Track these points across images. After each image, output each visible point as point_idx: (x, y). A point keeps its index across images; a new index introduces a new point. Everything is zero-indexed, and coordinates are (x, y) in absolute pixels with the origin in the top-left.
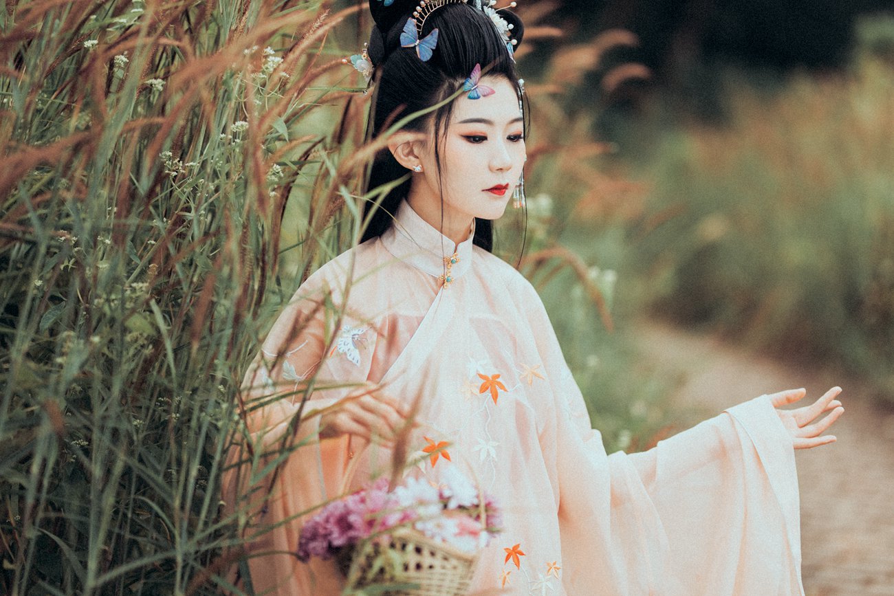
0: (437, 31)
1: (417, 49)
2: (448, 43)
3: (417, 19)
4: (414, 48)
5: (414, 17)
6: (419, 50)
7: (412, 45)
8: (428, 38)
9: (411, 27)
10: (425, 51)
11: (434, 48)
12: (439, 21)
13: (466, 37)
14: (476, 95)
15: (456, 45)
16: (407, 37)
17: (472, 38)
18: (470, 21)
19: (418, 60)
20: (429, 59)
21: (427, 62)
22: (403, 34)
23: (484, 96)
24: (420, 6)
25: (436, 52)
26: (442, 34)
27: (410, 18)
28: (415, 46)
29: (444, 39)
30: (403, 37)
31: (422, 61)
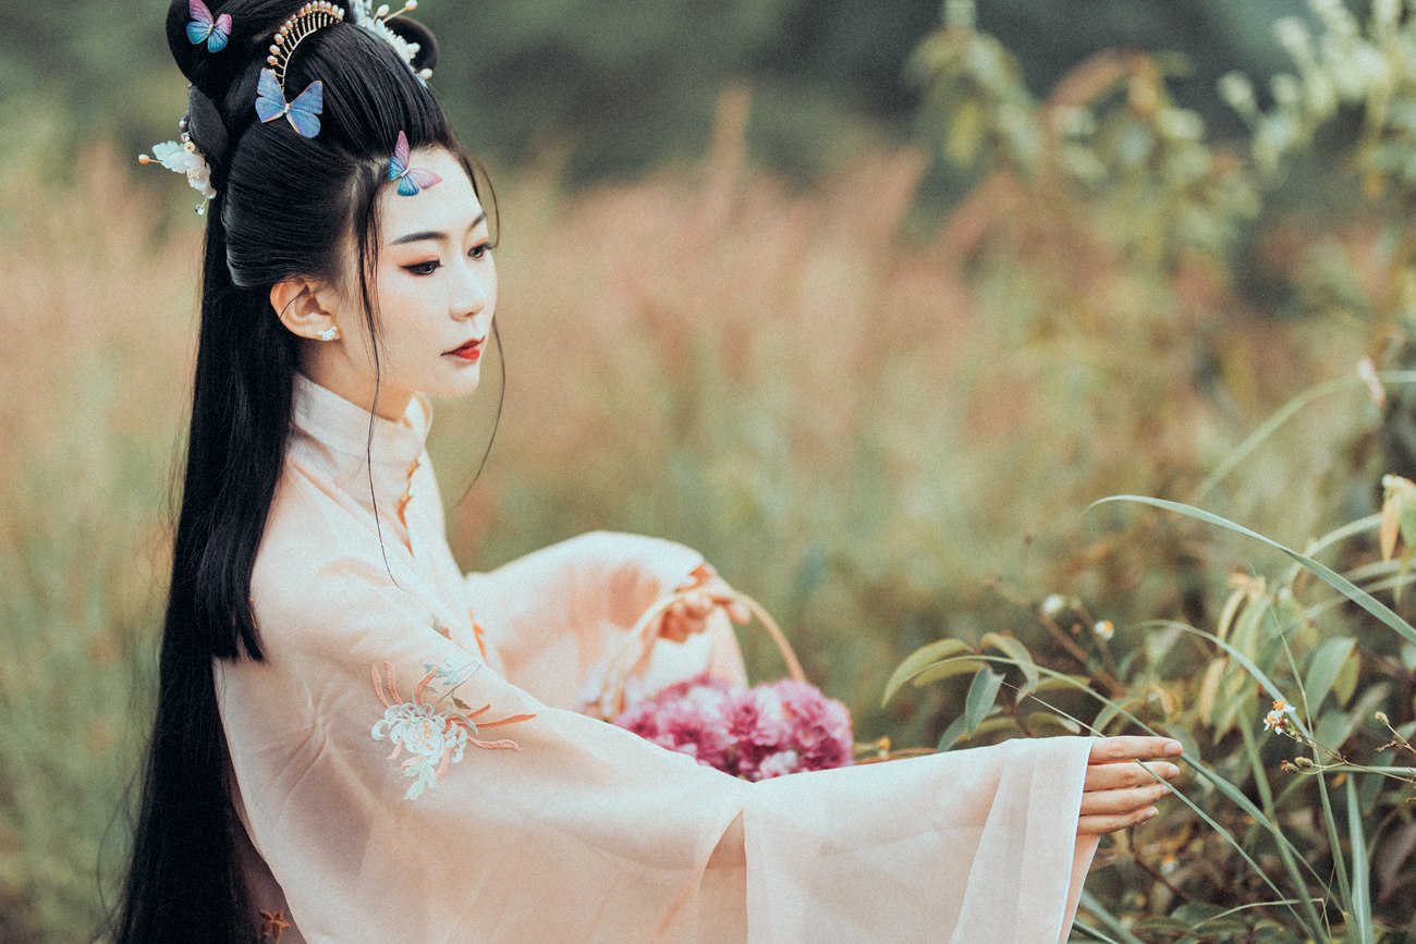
0: (320, 84)
1: (289, 118)
2: (342, 100)
3: (275, 67)
4: (284, 117)
5: (269, 66)
6: (294, 119)
7: (279, 115)
8: (304, 96)
9: (269, 85)
10: (305, 119)
11: (320, 112)
12: (315, 65)
13: (370, 86)
14: (411, 188)
15: (357, 101)
16: (267, 104)
17: (379, 86)
18: (368, 56)
19: (298, 138)
20: (317, 133)
21: (316, 139)
22: (259, 100)
23: (425, 188)
24: (275, 43)
25: (326, 118)
26: (329, 88)
27: (263, 70)
28: (285, 115)
29: (332, 93)
30: (259, 104)
31: (305, 138)
